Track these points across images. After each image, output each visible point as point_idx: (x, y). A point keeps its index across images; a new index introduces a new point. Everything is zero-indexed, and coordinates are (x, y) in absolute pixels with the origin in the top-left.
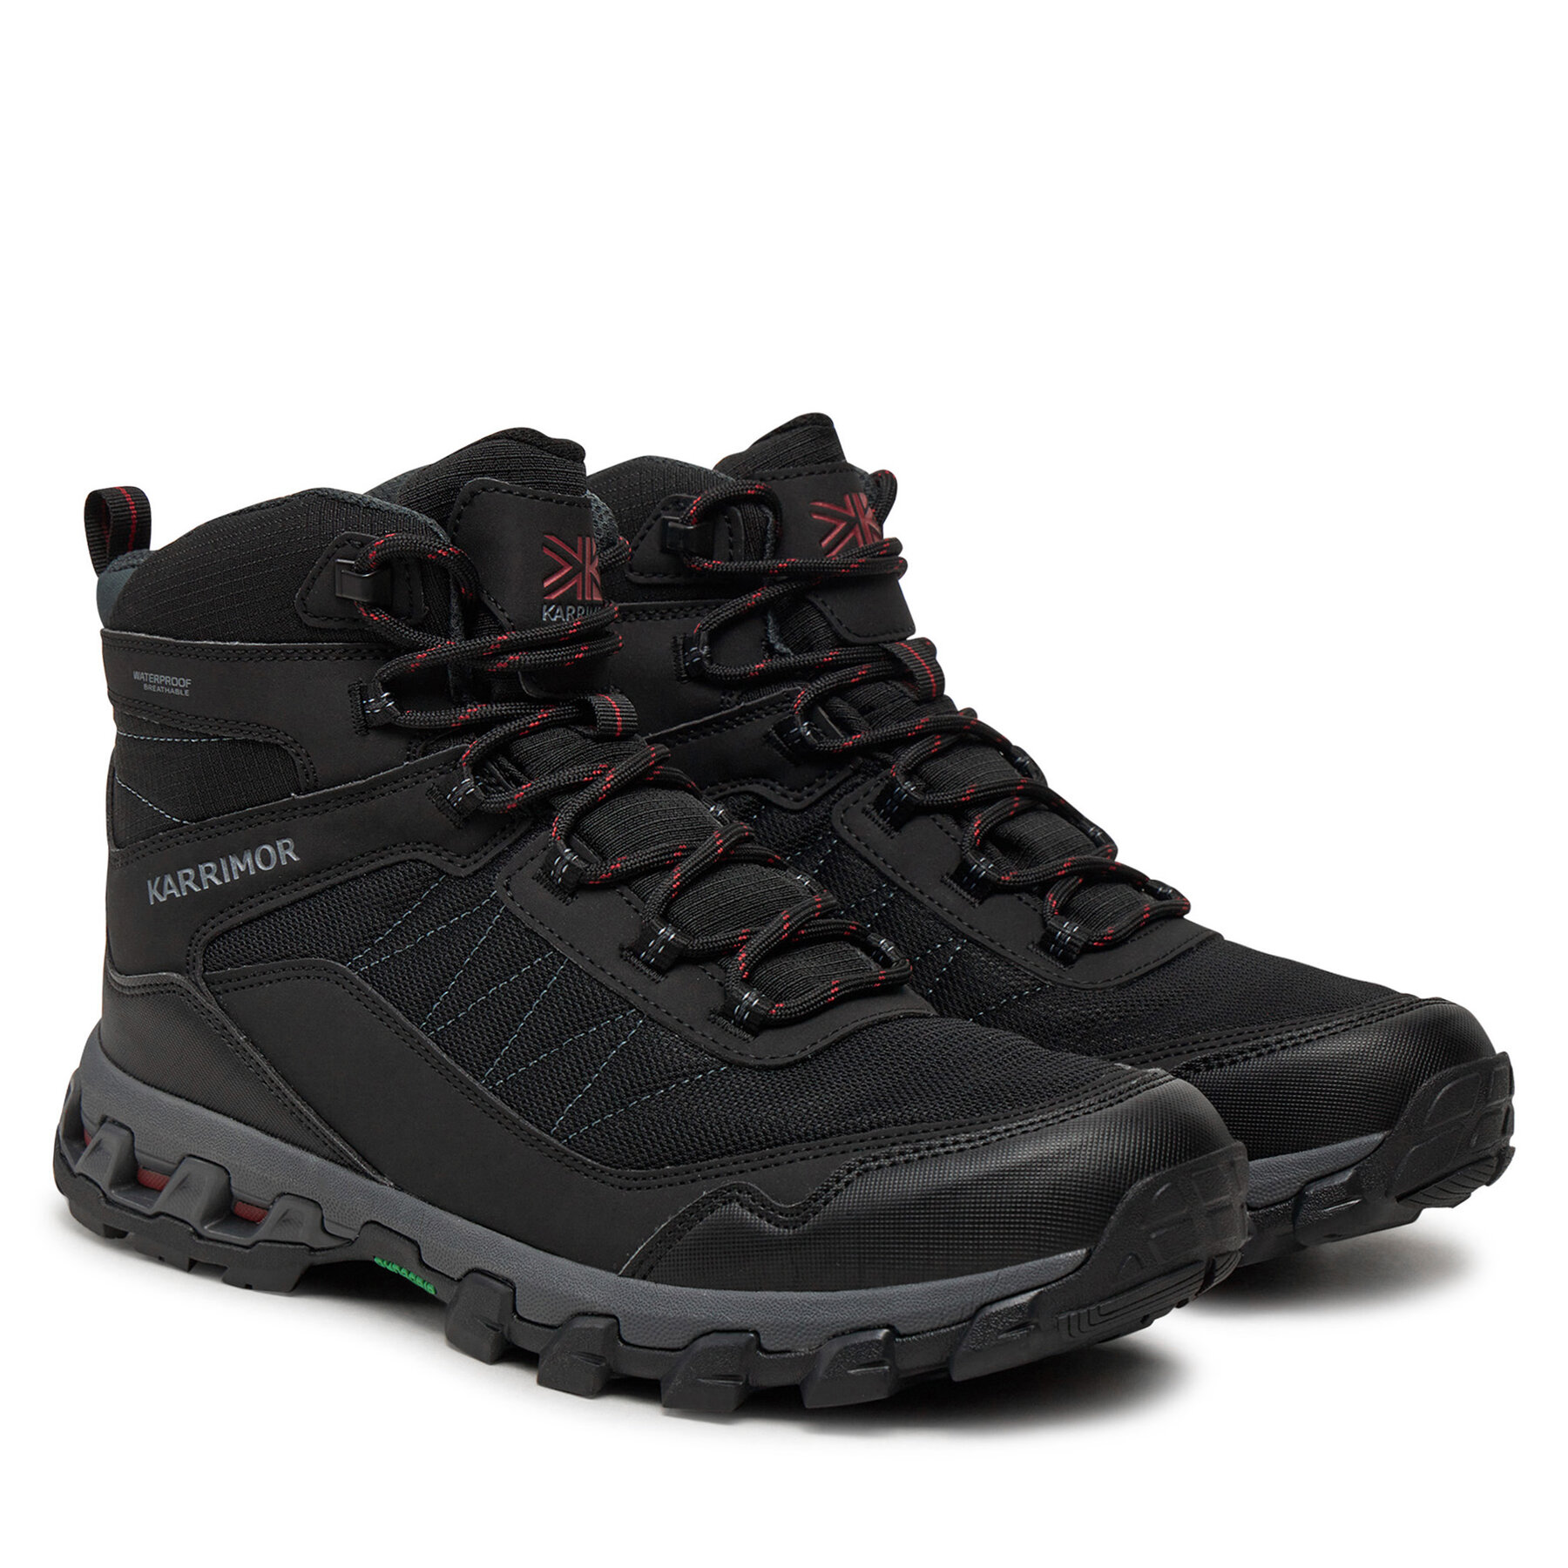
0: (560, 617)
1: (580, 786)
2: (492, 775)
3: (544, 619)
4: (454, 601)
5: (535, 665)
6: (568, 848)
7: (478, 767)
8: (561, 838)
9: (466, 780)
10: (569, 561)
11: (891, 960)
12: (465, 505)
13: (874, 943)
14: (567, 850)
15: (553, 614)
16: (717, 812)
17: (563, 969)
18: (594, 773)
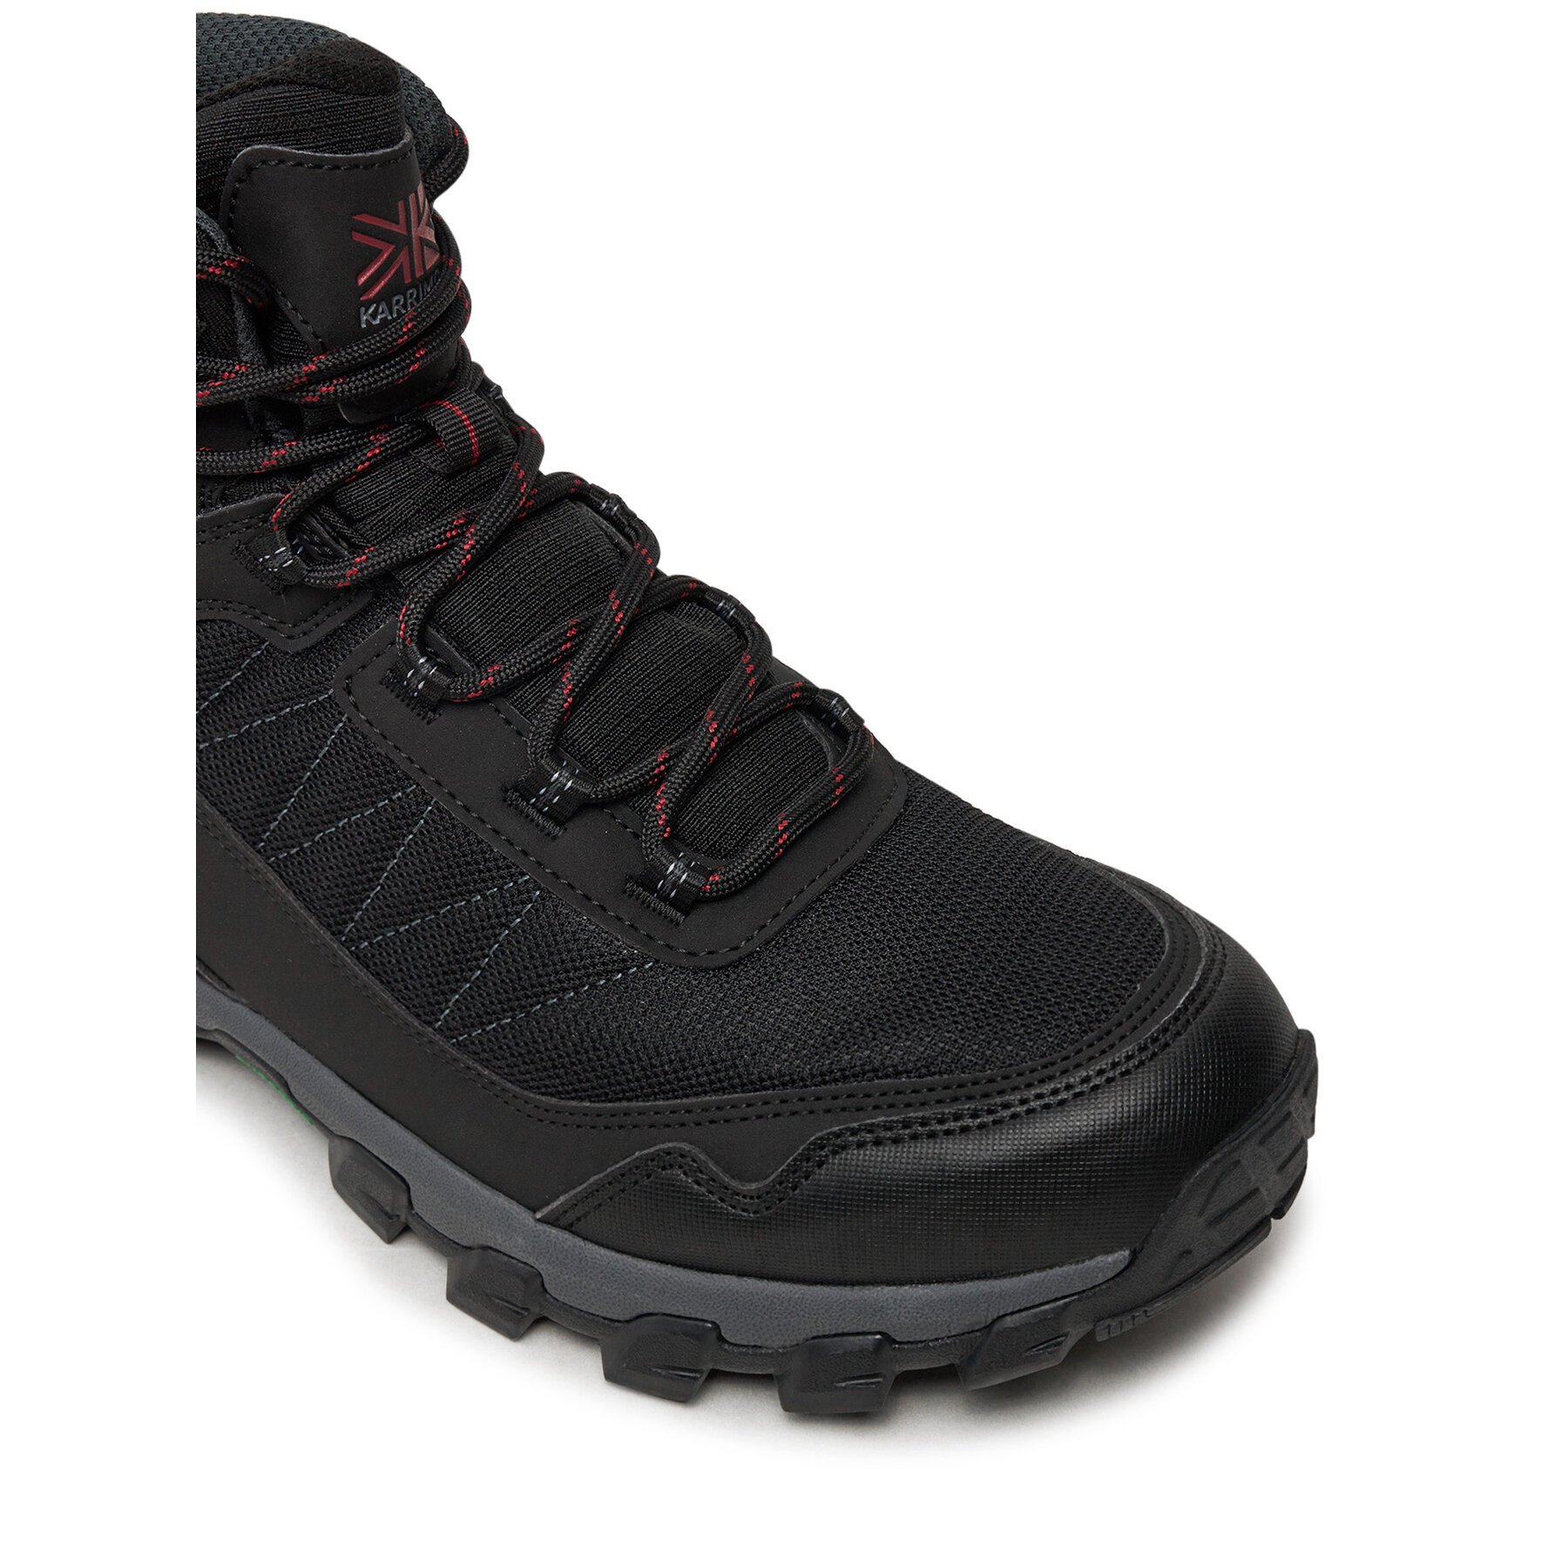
0: (383, 316)
1: (429, 556)
2: (314, 532)
3: (364, 326)
4: (239, 314)
5: (356, 395)
6: (422, 656)
7: (294, 529)
8: (412, 641)
9: (282, 550)
10: (388, 237)
11: (846, 730)
12: (240, 181)
13: (824, 704)
14: (422, 661)
15: (374, 316)
16: (611, 509)
17: (431, 811)
18: (448, 535)
